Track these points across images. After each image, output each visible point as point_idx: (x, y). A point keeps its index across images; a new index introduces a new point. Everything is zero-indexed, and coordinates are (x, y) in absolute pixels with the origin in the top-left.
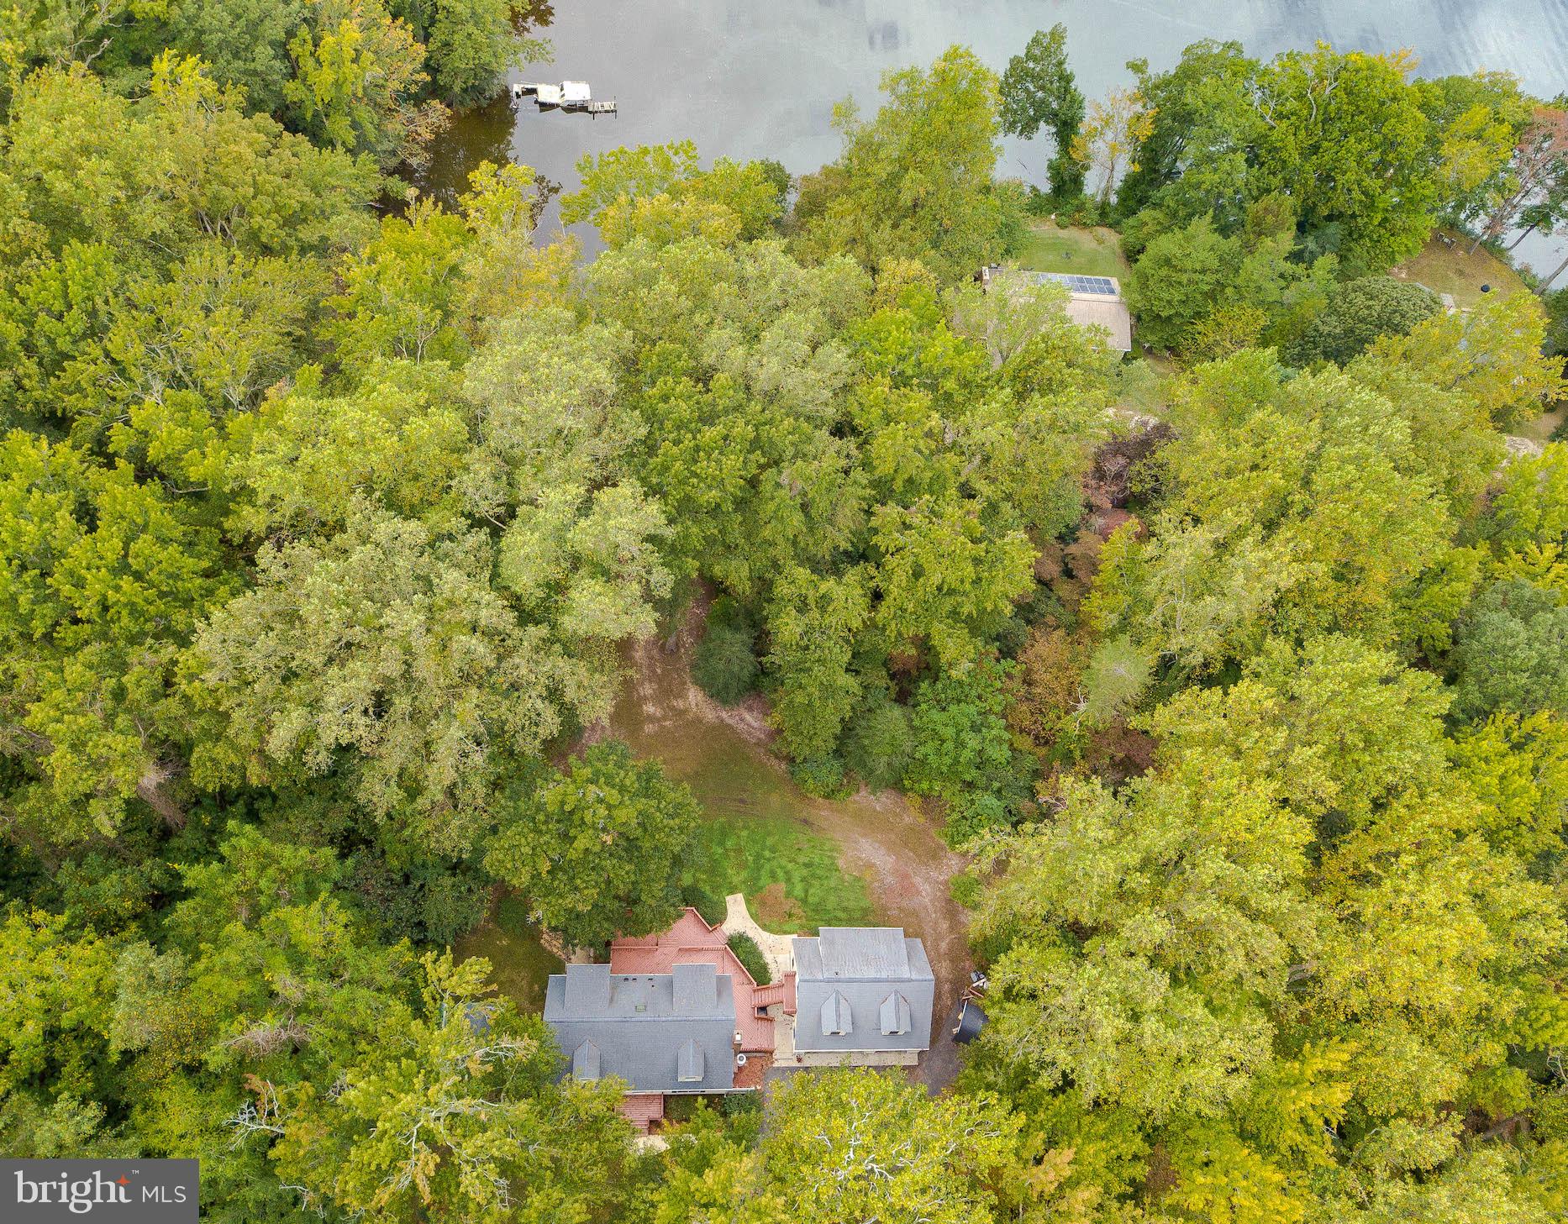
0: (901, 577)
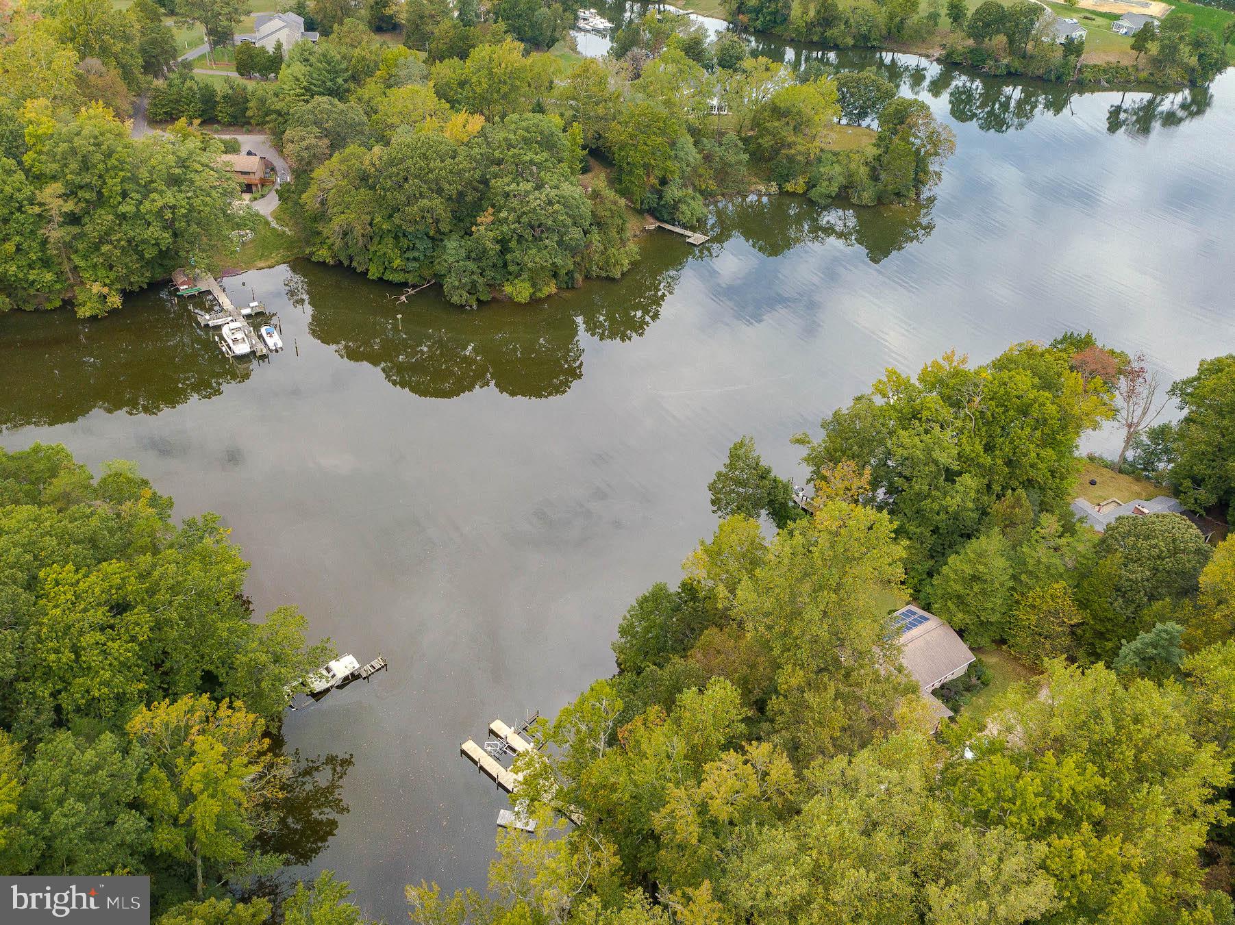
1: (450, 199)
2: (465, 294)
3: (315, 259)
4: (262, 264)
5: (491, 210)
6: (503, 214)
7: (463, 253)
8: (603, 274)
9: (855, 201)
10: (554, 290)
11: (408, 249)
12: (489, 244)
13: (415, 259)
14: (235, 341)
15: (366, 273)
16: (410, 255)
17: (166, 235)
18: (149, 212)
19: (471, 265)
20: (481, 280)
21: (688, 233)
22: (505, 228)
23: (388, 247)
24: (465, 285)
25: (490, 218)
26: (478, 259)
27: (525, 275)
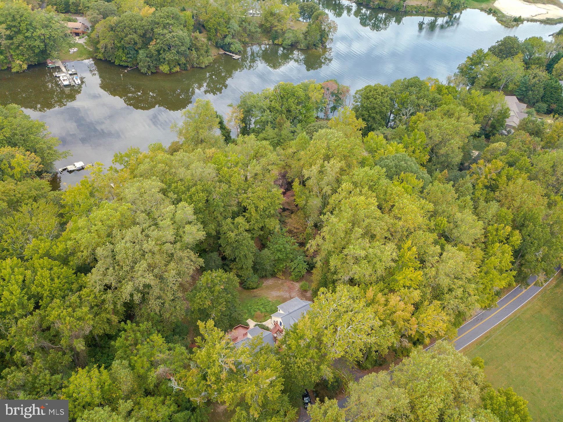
0: (253, 210)
1: (141, 36)
2: (146, 69)
3: (98, 58)
4: (79, 59)
5: (155, 40)
6: (158, 41)
7: (145, 55)
8: (198, 66)
9: (299, 47)
10: (179, 70)
11: (128, 54)
12: (153, 52)
13: (130, 57)
14: (64, 80)
15: (114, 63)
16: (128, 56)
17: (42, 44)
18: (36, 36)
19: (148, 59)
20: (152, 65)
21: (234, 55)
22: (158, 46)
23: (120, 53)
24: (146, 66)
25: (155, 43)
26: (150, 57)
27: (166, 63)
